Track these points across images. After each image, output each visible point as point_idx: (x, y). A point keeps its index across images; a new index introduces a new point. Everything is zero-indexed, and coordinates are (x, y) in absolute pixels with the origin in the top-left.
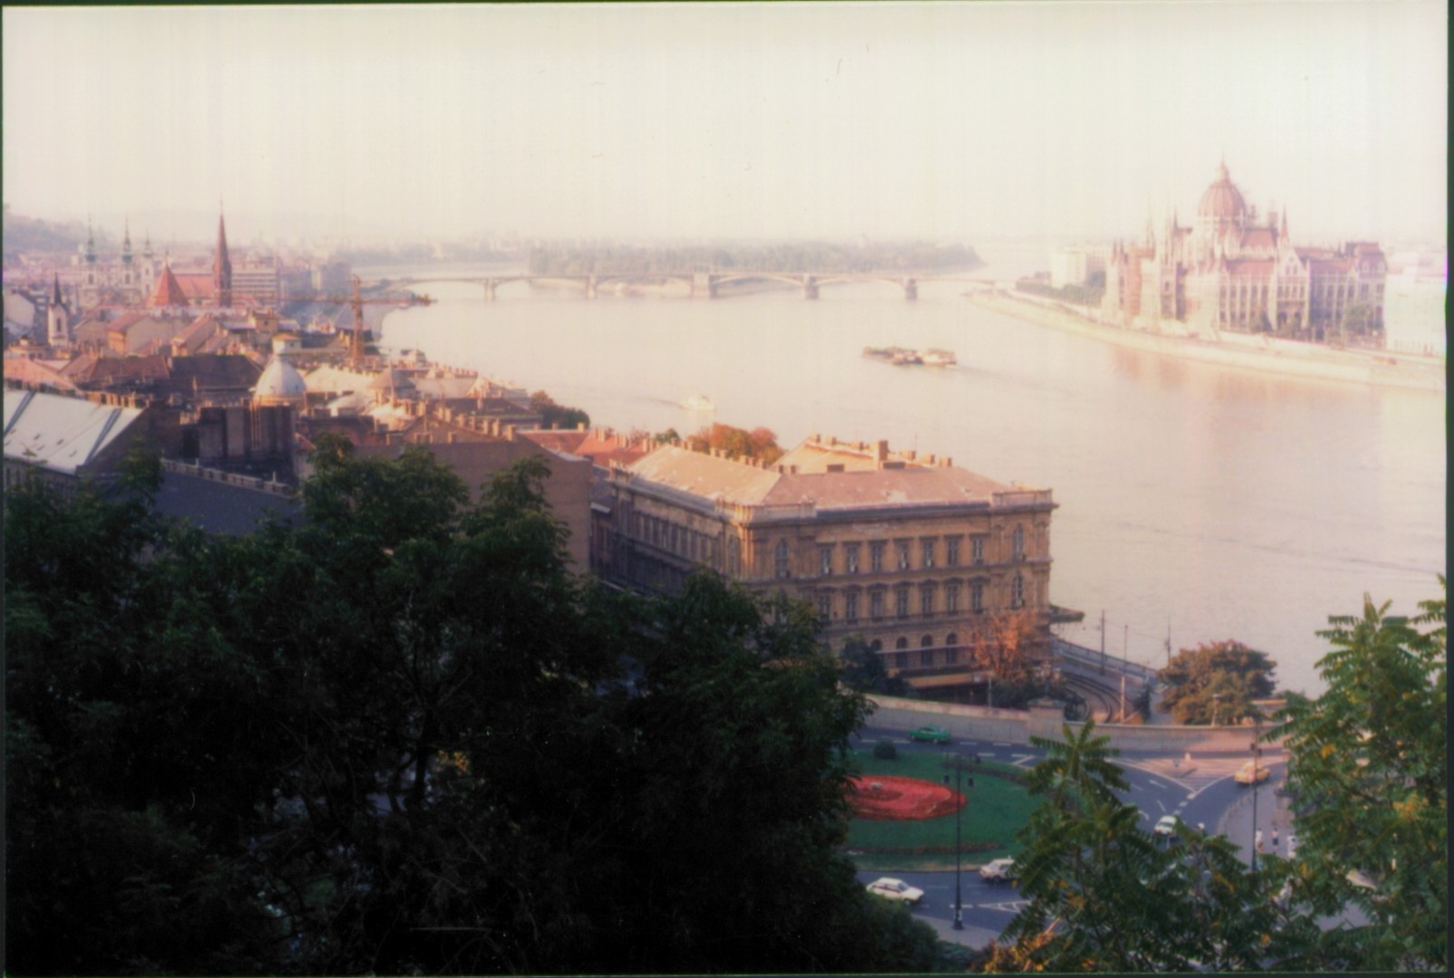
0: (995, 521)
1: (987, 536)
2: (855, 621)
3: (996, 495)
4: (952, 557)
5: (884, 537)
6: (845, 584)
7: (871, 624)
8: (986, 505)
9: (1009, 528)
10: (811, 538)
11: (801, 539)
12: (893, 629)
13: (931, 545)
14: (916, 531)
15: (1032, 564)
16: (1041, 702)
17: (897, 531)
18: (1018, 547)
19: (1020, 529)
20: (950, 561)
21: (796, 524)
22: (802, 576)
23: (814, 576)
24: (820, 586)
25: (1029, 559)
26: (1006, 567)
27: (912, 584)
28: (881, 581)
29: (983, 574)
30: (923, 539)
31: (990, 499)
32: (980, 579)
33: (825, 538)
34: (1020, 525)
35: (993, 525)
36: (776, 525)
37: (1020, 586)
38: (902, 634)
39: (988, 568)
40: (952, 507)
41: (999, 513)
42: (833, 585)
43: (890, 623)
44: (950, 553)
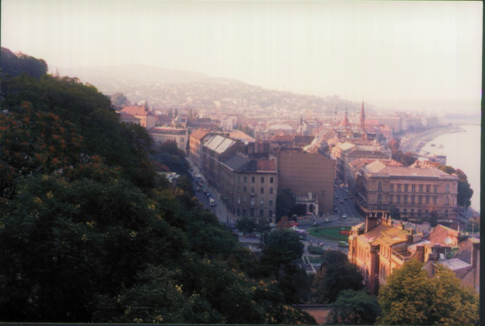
0: (440, 182)
1: (438, 186)
2: (399, 203)
3: (441, 175)
4: (428, 190)
5: (409, 183)
6: (396, 194)
7: (404, 205)
8: (438, 178)
9: (445, 184)
10: (387, 182)
11: (385, 182)
12: (410, 206)
13: (422, 187)
14: (417, 183)
15: (451, 194)
16: (425, 223)
17: (412, 182)
18: (448, 189)
19: (448, 185)
20: (427, 191)
21: (384, 178)
22: (385, 191)
23: (388, 191)
24: (390, 194)
25: (451, 193)
26: (443, 194)
27: (416, 196)
28: (407, 194)
29: (437, 195)
30: (419, 185)
31: (439, 177)
32: (435, 196)
33: (392, 182)
34: (448, 184)
35: (440, 183)
36: (378, 178)
37: (448, 199)
38: (413, 208)
39: (438, 194)
40: (429, 178)
41: (441, 180)
42: (394, 194)
43: (409, 205)
44: (427, 189)
